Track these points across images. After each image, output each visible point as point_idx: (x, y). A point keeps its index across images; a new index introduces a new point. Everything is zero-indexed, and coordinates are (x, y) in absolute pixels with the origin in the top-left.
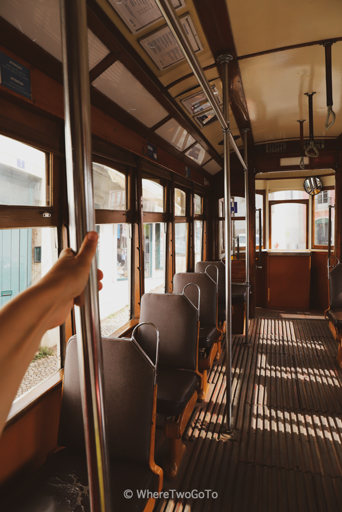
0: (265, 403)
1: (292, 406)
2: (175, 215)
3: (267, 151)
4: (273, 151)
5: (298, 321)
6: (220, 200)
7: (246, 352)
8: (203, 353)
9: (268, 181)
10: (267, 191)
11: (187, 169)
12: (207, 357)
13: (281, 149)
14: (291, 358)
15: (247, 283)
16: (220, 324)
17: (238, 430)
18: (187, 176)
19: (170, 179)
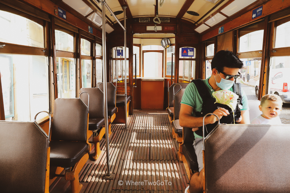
0: (131, 158)
1: (145, 158)
2: (81, 55)
3: (140, 21)
4: (143, 22)
5: (156, 115)
6: (113, 48)
7: (125, 132)
8: (96, 133)
9: (142, 39)
10: (142, 45)
11: (89, 27)
12: (98, 135)
13: (147, 21)
14: (149, 134)
15: (126, 94)
16: (110, 117)
17: (115, 173)
18: (90, 32)
19: (78, 32)
